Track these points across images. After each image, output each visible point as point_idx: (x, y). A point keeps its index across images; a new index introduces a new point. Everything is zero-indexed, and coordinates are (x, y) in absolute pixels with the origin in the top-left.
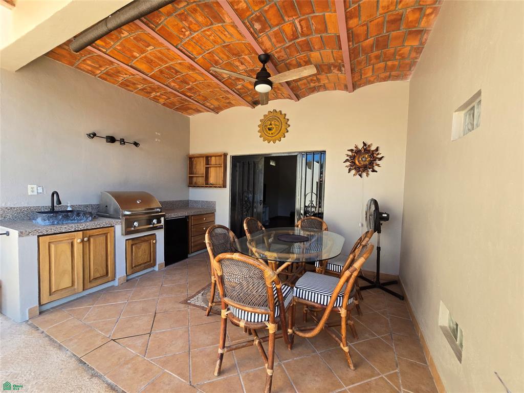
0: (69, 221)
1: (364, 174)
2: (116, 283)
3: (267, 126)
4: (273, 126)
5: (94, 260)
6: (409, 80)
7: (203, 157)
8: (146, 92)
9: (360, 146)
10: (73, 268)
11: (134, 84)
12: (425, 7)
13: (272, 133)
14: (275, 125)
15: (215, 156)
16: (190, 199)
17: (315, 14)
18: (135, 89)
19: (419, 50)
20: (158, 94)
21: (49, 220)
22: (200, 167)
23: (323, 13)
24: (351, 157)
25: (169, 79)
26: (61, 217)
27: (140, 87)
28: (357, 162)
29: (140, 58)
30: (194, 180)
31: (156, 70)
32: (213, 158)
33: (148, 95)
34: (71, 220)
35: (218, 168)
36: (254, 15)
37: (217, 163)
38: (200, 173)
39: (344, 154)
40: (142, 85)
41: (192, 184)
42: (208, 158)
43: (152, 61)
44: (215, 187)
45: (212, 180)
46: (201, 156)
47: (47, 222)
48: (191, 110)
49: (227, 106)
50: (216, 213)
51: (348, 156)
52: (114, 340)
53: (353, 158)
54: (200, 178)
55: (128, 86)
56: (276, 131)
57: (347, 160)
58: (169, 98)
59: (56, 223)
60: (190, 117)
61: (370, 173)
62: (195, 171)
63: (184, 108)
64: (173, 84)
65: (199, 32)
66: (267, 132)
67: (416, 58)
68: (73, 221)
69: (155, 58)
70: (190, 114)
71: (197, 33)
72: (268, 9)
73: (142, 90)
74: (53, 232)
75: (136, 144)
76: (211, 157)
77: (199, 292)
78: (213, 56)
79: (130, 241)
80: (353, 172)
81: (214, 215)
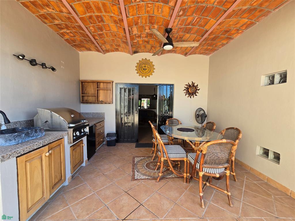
0: (30, 139)
1: (192, 97)
2: (66, 183)
3: (142, 67)
4: (147, 68)
5: (54, 168)
6: (209, 56)
7: (95, 82)
8: (59, 27)
9: (191, 84)
10: (43, 181)
11: (54, 18)
12: (240, 30)
13: (146, 72)
14: (148, 67)
15: (104, 83)
16: (81, 112)
17: (206, 18)
18: (51, 22)
19: (223, 45)
20: (68, 31)
21: (15, 140)
22: (91, 90)
23: (210, 19)
24: (186, 88)
25: (91, 23)
26: (23, 135)
27: (57, 22)
28: (190, 91)
29: (83, 3)
30: (86, 98)
31: (88, 15)
32: (102, 84)
33: (58, 29)
34: (32, 137)
35: (106, 91)
36: (185, 7)
37: (105, 87)
38: (91, 93)
39: (183, 87)
40: (60, 21)
41: (84, 101)
42: (98, 83)
43: (91, 7)
44: (106, 103)
45: (101, 98)
46: (93, 82)
47: (13, 142)
48: (84, 48)
49: (113, 50)
50: (105, 120)
51: (185, 87)
52: (124, 219)
53: (188, 89)
54: (91, 97)
55: (46, 18)
56: (148, 71)
57: (185, 90)
58: (74, 36)
59: (20, 141)
60: (80, 52)
61: (195, 96)
62: (86, 92)
63: (80, 46)
64: (91, 28)
65: (145, 3)
66: (142, 71)
67: (220, 48)
68: (33, 138)
69: (95, 6)
70: (81, 51)
71: (143, 3)
72: (192, 7)
73: (57, 25)
74: (28, 150)
75: (53, 69)
76: (100, 83)
77: (133, 172)
78: (139, 19)
79: (72, 147)
80: (187, 95)
81: (104, 122)
